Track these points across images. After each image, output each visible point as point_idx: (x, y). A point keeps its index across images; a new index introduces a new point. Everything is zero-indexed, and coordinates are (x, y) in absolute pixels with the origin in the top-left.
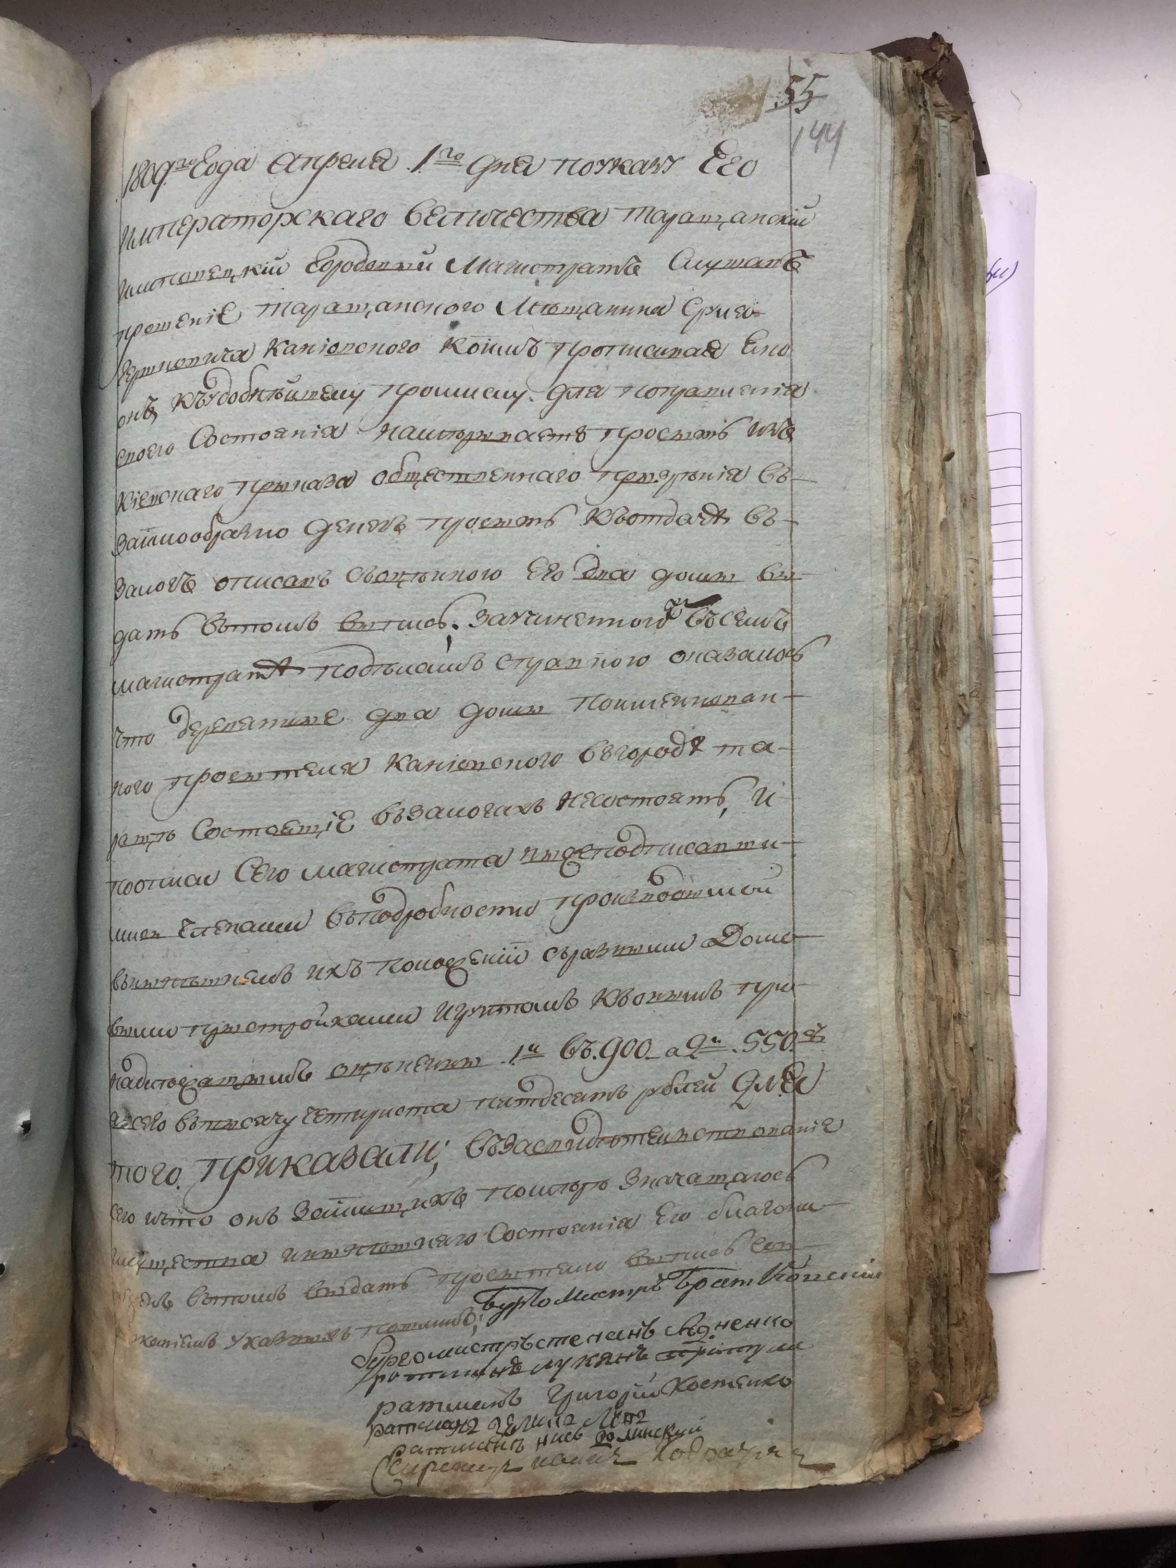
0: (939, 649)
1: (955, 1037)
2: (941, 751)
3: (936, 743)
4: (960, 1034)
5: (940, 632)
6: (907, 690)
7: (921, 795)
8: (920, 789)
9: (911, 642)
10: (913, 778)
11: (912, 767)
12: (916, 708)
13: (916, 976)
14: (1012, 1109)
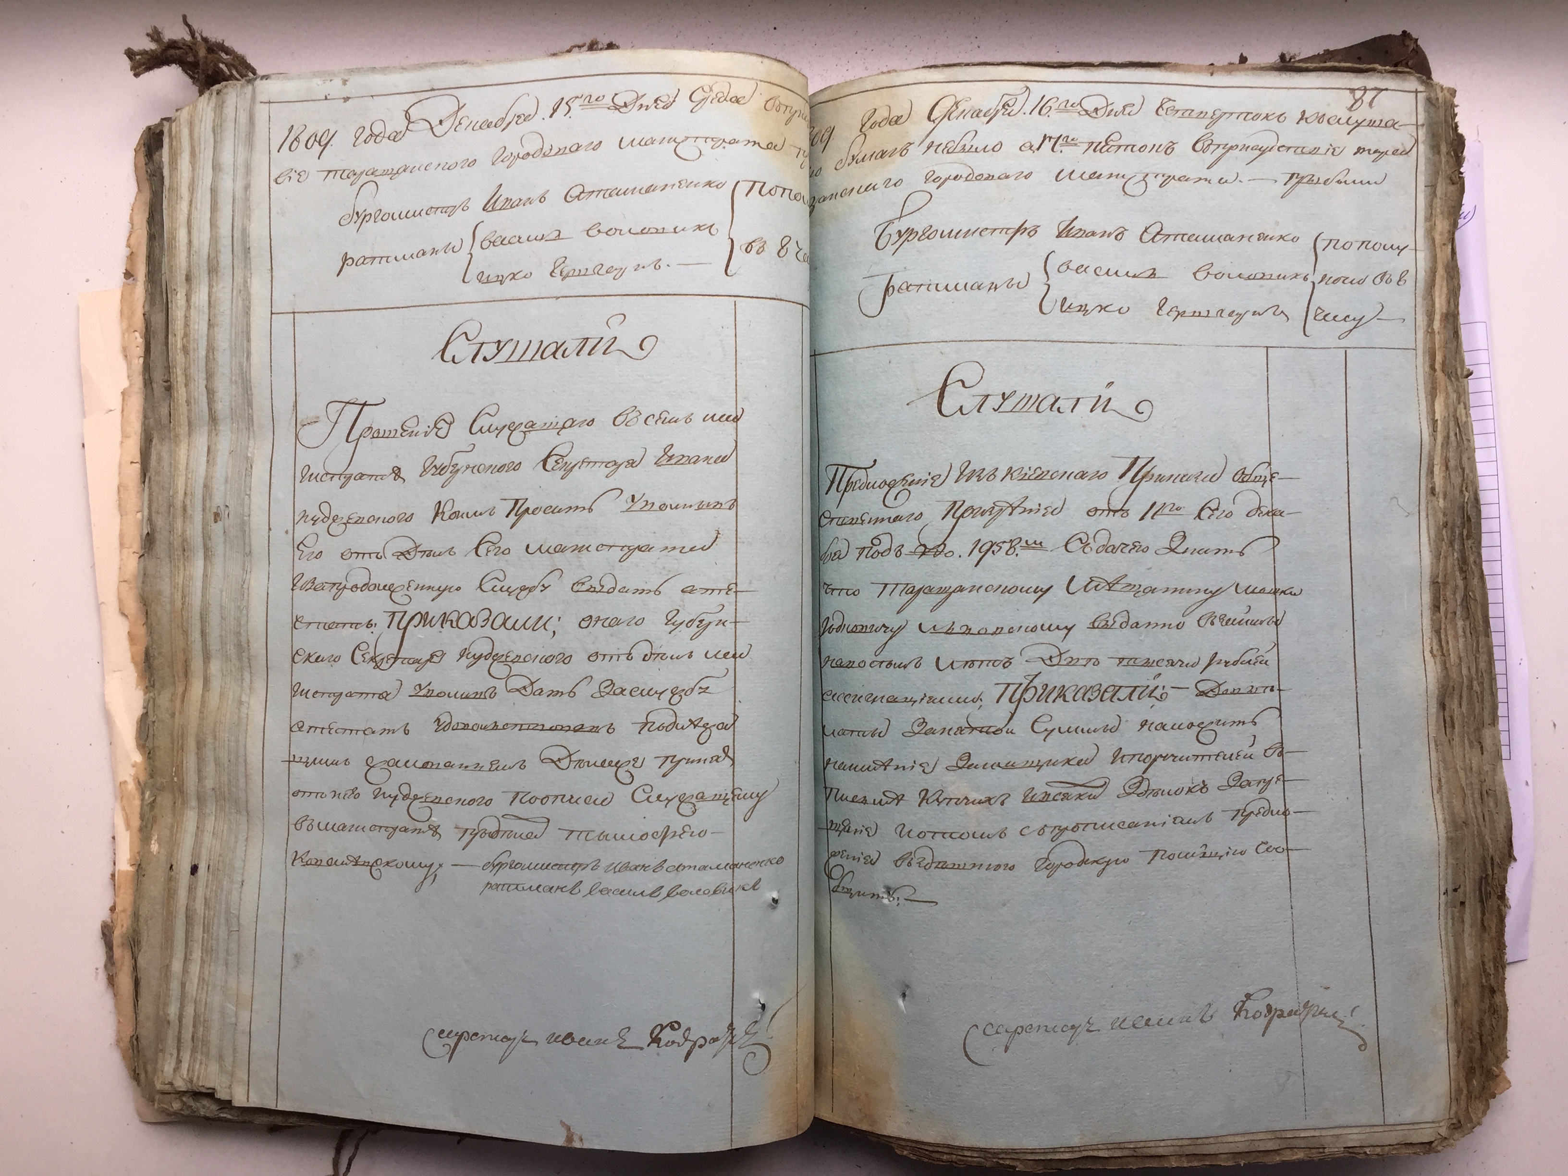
14: (1510, 845)
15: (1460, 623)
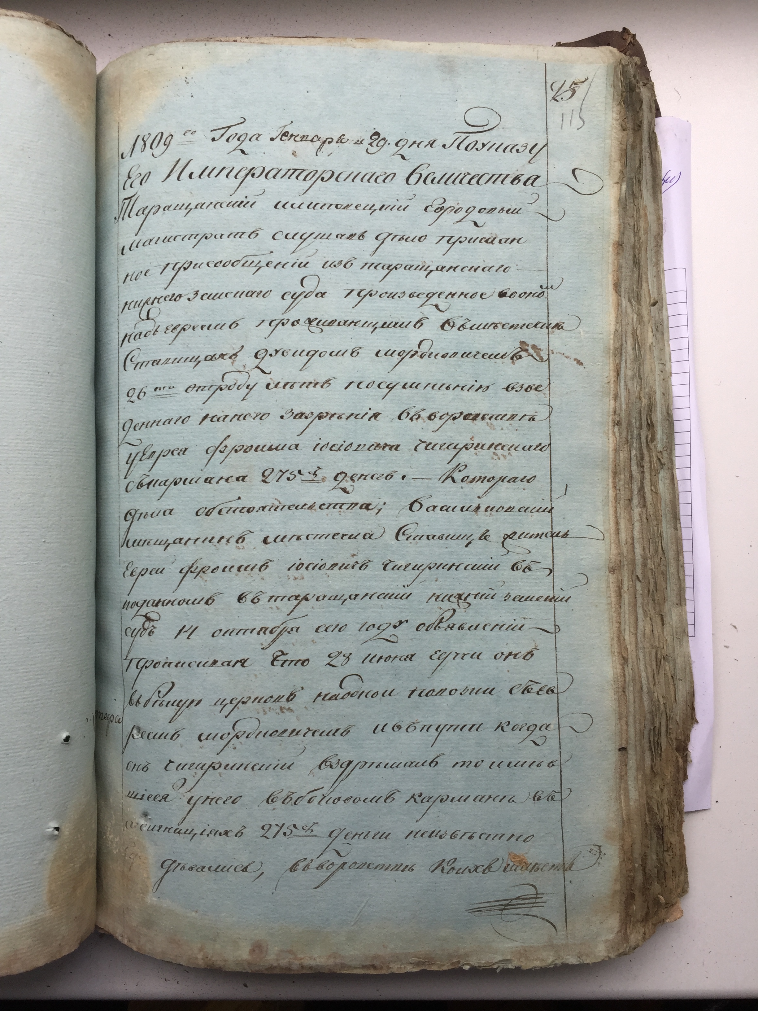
0: (651, 426)
1: (665, 670)
2: (652, 490)
3: (649, 484)
4: (667, 668)
5: (650, 415)
6: (636, 455)
7: (645, 520)
8: (644, 516)
9: (638, 424)
10: (640, 510)
11: (639, 503)
12: (641, 466)
13: (644, 634)
14: (693, 709)
15: (637, 511)
